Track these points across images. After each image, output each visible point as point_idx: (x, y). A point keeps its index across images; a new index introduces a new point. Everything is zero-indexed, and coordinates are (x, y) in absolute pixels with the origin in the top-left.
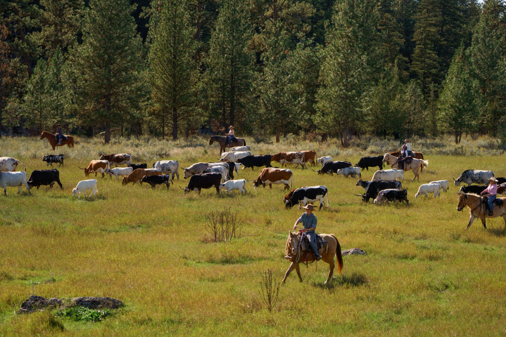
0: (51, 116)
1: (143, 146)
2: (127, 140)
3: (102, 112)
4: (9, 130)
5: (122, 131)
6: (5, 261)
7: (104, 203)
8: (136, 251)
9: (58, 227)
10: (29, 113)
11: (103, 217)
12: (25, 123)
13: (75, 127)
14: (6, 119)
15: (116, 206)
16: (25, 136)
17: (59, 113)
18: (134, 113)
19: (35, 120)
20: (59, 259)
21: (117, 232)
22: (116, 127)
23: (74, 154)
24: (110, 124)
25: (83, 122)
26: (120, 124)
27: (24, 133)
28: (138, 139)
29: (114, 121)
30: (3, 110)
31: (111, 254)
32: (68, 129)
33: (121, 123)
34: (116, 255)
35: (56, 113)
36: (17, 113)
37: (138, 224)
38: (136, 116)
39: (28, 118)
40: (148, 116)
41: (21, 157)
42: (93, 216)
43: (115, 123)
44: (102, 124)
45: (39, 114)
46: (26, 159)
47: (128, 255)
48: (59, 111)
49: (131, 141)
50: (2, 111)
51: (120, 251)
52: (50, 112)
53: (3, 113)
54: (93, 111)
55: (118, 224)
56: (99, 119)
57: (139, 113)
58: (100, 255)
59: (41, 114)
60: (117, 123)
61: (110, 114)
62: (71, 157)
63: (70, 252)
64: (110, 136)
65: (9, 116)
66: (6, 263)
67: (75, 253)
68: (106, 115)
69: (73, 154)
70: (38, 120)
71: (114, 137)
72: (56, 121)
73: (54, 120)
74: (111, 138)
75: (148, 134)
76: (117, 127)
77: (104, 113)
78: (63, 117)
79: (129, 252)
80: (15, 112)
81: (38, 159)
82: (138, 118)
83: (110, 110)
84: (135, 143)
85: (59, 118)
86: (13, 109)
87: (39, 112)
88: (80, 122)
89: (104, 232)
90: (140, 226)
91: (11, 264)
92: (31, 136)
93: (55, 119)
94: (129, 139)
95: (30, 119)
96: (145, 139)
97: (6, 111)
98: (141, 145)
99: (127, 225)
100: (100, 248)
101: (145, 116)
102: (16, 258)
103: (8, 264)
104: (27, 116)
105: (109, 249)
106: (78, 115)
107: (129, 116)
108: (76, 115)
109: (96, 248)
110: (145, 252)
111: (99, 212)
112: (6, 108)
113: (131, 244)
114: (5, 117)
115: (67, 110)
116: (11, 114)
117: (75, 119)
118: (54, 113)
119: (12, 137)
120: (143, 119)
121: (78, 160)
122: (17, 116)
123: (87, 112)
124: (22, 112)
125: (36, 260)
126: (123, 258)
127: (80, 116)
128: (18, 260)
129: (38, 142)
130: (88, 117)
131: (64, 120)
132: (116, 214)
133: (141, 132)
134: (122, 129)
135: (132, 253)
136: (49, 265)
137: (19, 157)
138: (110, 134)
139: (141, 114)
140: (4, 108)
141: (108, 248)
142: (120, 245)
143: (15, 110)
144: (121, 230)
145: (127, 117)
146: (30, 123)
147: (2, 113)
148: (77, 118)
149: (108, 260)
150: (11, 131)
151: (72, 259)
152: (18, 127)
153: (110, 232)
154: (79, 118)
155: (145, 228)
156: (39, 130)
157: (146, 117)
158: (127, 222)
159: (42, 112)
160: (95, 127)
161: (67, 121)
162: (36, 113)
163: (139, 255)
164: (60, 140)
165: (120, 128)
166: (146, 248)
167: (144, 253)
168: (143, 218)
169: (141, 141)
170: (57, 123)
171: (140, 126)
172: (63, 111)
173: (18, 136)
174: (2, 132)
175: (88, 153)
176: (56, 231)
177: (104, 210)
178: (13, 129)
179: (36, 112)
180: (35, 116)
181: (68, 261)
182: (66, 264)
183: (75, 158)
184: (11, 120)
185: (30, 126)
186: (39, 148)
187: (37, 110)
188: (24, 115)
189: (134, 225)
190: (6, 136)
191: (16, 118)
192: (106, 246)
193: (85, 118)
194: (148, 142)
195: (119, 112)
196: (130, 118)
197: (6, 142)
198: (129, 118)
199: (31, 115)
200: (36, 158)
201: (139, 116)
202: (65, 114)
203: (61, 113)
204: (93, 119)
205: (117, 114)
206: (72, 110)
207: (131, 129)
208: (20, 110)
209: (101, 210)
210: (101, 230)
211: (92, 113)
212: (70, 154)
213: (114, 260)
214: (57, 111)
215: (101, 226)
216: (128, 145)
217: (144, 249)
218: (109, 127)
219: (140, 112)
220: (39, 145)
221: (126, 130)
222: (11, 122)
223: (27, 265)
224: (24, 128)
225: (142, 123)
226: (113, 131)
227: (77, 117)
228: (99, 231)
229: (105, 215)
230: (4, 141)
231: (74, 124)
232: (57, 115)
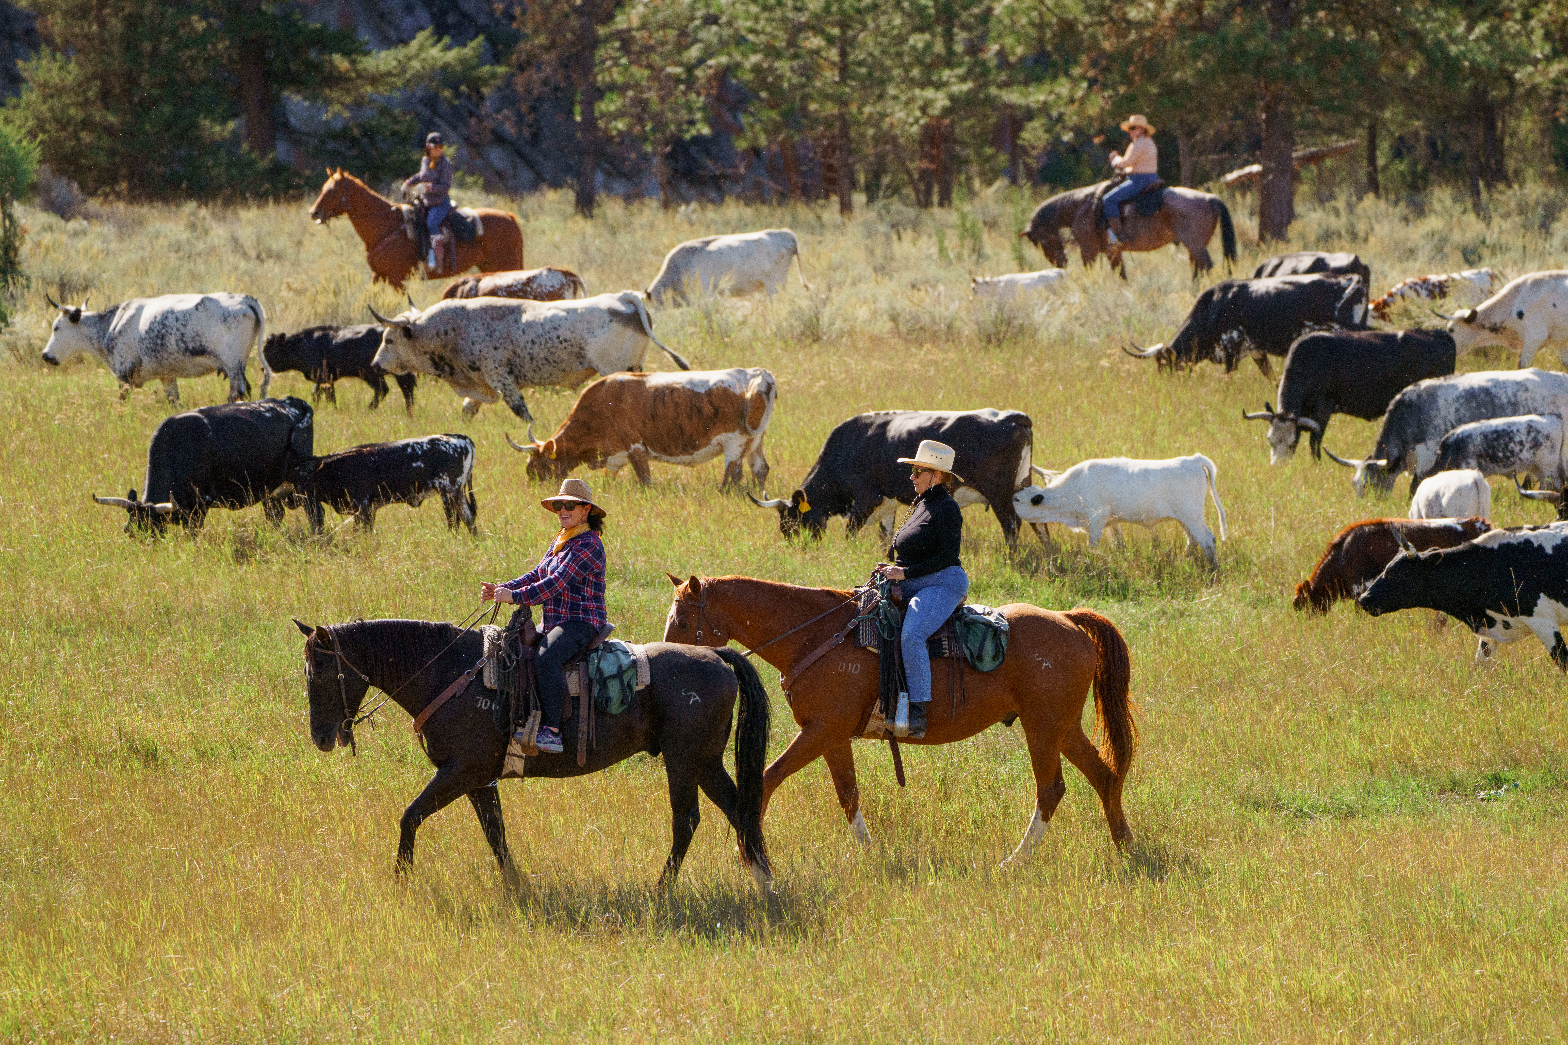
0: (907, 68)
1: (1515, 254)
2: (1406, 220)
3: (1242, 39)
4: (645, 158)
5: (1372, 160)
6: (630, 992)
7: (1262, 629)
8: (1475, 941)
9: (964, 779)
10: (772, 52)
11: (1256, 721)
12: (745, 119)
13: (1067, 137)
14: (622, 89)
15: (1338, 646)
16: (748, 202)
17: (959, 48)
18: (1455, 40)
19: (806, 98)
20: (974, 984)
21: (1351, 814)
22: (1330, 131)
23: (1063, 314)
24: (1290, 116)
25: (1117, 105)
26: (1358, 116)
27: (737, 179)
28: (1478, 208)
29: (1315, 93)
30: (602, 31)
31: (1309, 960)
32: (1017, 152)
33: (1363, 106)
34: (1346, 969)
35: (939, 47)
36: (694, 52)
37: (1490, 763)
38: (1463, 55)
39: (764, 85)
40: (1548, 59)
41: (725, 333)
42: (1192, 713)
43: (1328, 108)
44: (1238, 116)
45: (833, 54)
46: (759, 347)
47: (1427, 967)
48: (961, 36)
49: (1433, 223)
50: (597, 42)
51: (1368, 945)
52: (902, 40)
53: (607, 51)
54: (1182, 31)
55: (1354, 763)
56: (1221, 85)
57: (1487, 38)
58: (1240, 968)
59: (843, 54)
60: (1342, 110)
61: (1293, 51)
62: (1042, 335)
63: (1047, 947)
64: (1292, 194)
65: (640, 73)
66: (639, 1012)
67: (1076, 951)
68: (1263, 59)
69: (1053, 311)
70: (827, 97)
71: (1322, 198)
72: (941, 100)
73: (929, 93)
74: (1299, 208)
75: (1550, 179)
76: (1342, 132)
77: (1251, 46)
78: (986, 72)
79: (1426, 949)
80: (682, 45)
81: (834, 343)
82: (1475, 70)
83: (1294, 21)
84: (1457, 237)
85: (963, 79)
86: (665, 25)
87: (831, 41)
88: (1097, 105)
89: (1261, 819)
90: (1497, 781)
91: (674, 1015)
92: (783, 198)
93: (939, 85)
94: (1420, 211)
95: (774, 89)
96: (1522, 209)
97: (625, 39)
98: (1497, 249)
99: (1416, 774)
100: (1240, 920)
101: (1523, 59)
102: (703, 976)
103: (648, 1018)
104: (757, 69)
105: (1299, 923)
106: (1084, 58)
107: (1420, 58)
108: (1070, 60)
109: (1211, 919)
110: (1536, 948)
111: (1226, 688)
112: (620, 22)
113: (1441, 894)
114: (619, 79)
115: (1013, 29)
116: (656, 59)
117: (1063, 87)
118: (928, 46)
119: (666, 205)
120: (1509, 78)
121: (1091, 353)
122: (690, 69)
123: (1141, 41)
124: (723, 44)
125: (828, 992)
126: (1392, 990)
127: (1094, 64)
128: (716, 990)
129: (828, 236)
130: (1151, 71)
131: (993, 91)
132: (1337, 698)
133: (1500, 164)
134: (1372, 147)
135: (1451, 954)
136: (914, 1023)
137: (710, 331)
138: (1296, 178)
139: (1501, 46)
140: (610, 17)
141: (1289, 920)
142: (1366, 905)
143: (683, 33)
144: (1374, 803)
145: (1401, 68)
146: (774, 115)
147: (601, 53)
148: (1075, 81)
149: (1289, 999)
150: (657, 168)
151: (1059, 986)
152: (699, 140)
153: (1300, 815)
154: (1092, 82)
155: (1532, 792)
156: (835, 160)
157: (1535, 62)
158: (1416, 753)
159: (852, 42)
160: (1191, 133)
161: (1013, 96)
162: (816, 52)
163: (1498, 968)
164: (436, 238)
165: (1358, 138)
166: (1543, 923)
167: (1529, 954)
168: (1521, 729)
169: (1496, 220)
170: (947, 112)
171: (1490, 125)
172: (984, 38)
173: (703, 198)
174: (599, 178)
175: (1154, 307)
176: (953, 808)
177: (1264, 674)
178: (670, 156)
179: (815, 42)
180: (808, 72)
181: (1036, 1003)
182: (1021, 1020)
183: (1067, 339)
184: (652, 95)
185: (777, 132)
186: (838, 276)
187: (818, 31)
188: (738, 66)
189: (1460, 771)
190: (627, 199)
191: (690, 82)
192: (1276, 910)
193: (1127, 80)
194: (1545, 227)
195: (1350, 34)
196: (1427, 72)
197: (624, 238)
198: (1421, 74)
199: (783, 66)
200: (817, 339)
201: (1482, 56)
202: (1001, 54)
203: (974, 49)
204: (1183, 82)
205: (1338, 46)
206: (1041, 26)
207: (1432, 144)
208: (710, 34)
209: (1239, 674)
210: (1242, 802)
211: (1177, 47)
212: (1039, 315)
213: (1330, 1000)
214: (949, 37)
215: (1244, 777)
216: (1411, 253)
217: (1532, 930)
218: (1289, 138)
219: (1494, 29)
220: (836, 258)
221: (1398, 153)
222: (655, 106)
223: (777, 1027)
224: (741, 144)
225: (1508, 100)
226: (1315, 158)
227: (1076, 71)
228: (1231, 810)
229: (1269, 707)
230: (614, 231)
231: (1060, 119)
232: (949, 60)
